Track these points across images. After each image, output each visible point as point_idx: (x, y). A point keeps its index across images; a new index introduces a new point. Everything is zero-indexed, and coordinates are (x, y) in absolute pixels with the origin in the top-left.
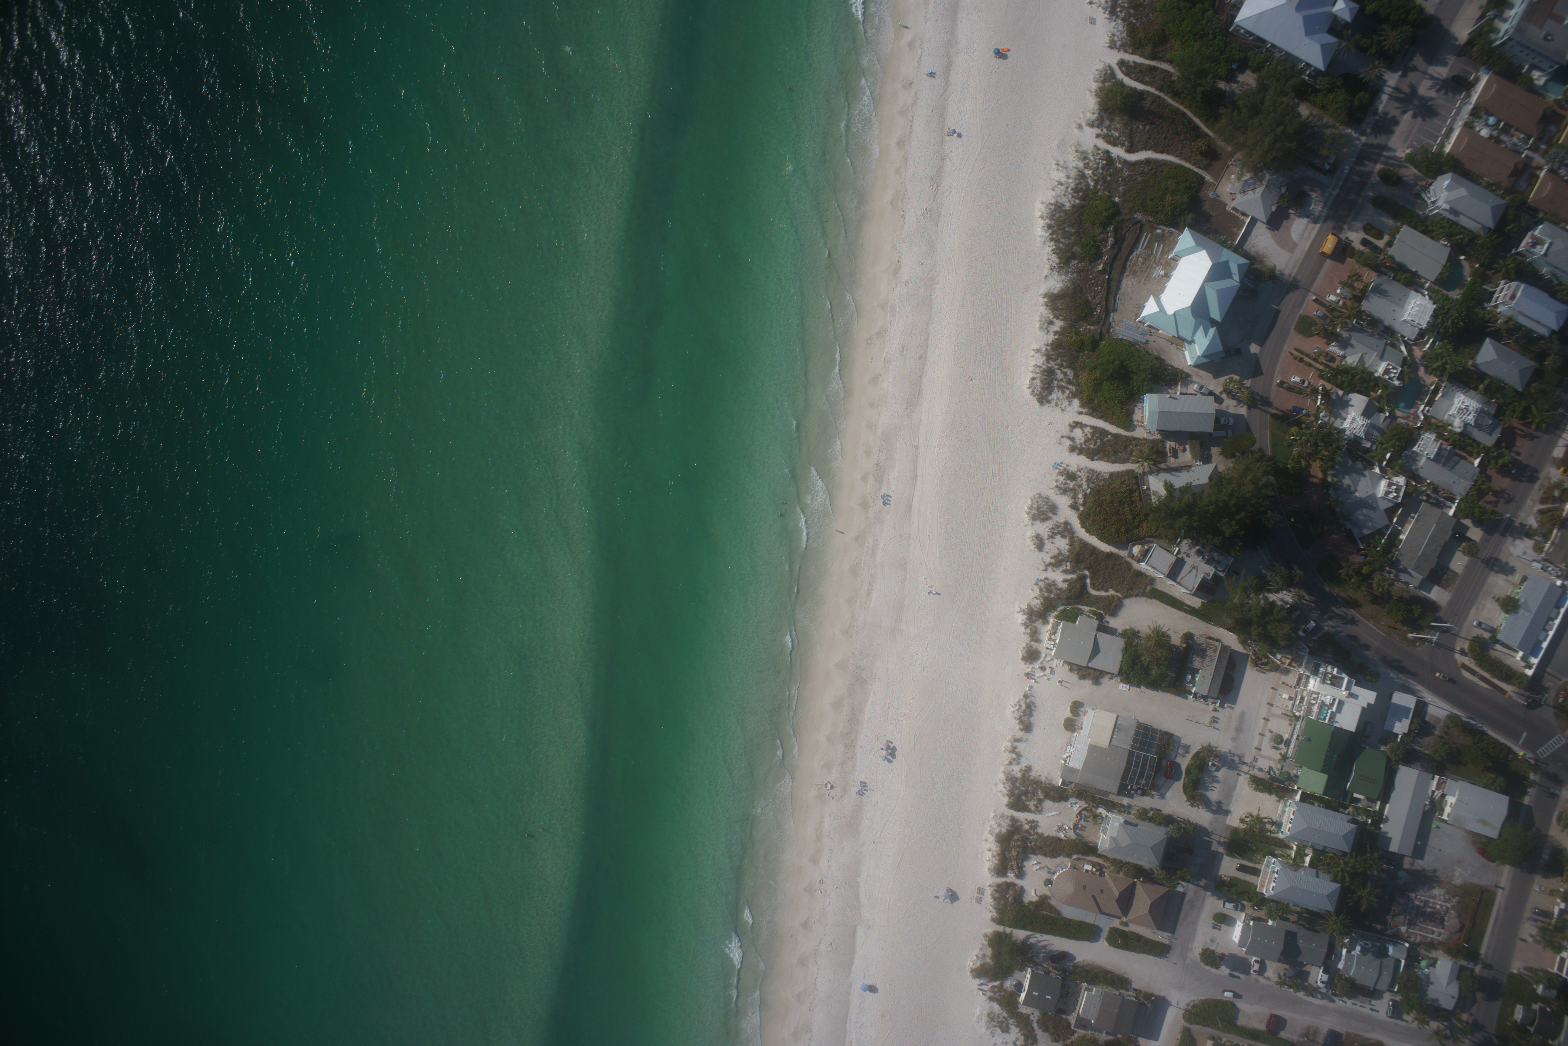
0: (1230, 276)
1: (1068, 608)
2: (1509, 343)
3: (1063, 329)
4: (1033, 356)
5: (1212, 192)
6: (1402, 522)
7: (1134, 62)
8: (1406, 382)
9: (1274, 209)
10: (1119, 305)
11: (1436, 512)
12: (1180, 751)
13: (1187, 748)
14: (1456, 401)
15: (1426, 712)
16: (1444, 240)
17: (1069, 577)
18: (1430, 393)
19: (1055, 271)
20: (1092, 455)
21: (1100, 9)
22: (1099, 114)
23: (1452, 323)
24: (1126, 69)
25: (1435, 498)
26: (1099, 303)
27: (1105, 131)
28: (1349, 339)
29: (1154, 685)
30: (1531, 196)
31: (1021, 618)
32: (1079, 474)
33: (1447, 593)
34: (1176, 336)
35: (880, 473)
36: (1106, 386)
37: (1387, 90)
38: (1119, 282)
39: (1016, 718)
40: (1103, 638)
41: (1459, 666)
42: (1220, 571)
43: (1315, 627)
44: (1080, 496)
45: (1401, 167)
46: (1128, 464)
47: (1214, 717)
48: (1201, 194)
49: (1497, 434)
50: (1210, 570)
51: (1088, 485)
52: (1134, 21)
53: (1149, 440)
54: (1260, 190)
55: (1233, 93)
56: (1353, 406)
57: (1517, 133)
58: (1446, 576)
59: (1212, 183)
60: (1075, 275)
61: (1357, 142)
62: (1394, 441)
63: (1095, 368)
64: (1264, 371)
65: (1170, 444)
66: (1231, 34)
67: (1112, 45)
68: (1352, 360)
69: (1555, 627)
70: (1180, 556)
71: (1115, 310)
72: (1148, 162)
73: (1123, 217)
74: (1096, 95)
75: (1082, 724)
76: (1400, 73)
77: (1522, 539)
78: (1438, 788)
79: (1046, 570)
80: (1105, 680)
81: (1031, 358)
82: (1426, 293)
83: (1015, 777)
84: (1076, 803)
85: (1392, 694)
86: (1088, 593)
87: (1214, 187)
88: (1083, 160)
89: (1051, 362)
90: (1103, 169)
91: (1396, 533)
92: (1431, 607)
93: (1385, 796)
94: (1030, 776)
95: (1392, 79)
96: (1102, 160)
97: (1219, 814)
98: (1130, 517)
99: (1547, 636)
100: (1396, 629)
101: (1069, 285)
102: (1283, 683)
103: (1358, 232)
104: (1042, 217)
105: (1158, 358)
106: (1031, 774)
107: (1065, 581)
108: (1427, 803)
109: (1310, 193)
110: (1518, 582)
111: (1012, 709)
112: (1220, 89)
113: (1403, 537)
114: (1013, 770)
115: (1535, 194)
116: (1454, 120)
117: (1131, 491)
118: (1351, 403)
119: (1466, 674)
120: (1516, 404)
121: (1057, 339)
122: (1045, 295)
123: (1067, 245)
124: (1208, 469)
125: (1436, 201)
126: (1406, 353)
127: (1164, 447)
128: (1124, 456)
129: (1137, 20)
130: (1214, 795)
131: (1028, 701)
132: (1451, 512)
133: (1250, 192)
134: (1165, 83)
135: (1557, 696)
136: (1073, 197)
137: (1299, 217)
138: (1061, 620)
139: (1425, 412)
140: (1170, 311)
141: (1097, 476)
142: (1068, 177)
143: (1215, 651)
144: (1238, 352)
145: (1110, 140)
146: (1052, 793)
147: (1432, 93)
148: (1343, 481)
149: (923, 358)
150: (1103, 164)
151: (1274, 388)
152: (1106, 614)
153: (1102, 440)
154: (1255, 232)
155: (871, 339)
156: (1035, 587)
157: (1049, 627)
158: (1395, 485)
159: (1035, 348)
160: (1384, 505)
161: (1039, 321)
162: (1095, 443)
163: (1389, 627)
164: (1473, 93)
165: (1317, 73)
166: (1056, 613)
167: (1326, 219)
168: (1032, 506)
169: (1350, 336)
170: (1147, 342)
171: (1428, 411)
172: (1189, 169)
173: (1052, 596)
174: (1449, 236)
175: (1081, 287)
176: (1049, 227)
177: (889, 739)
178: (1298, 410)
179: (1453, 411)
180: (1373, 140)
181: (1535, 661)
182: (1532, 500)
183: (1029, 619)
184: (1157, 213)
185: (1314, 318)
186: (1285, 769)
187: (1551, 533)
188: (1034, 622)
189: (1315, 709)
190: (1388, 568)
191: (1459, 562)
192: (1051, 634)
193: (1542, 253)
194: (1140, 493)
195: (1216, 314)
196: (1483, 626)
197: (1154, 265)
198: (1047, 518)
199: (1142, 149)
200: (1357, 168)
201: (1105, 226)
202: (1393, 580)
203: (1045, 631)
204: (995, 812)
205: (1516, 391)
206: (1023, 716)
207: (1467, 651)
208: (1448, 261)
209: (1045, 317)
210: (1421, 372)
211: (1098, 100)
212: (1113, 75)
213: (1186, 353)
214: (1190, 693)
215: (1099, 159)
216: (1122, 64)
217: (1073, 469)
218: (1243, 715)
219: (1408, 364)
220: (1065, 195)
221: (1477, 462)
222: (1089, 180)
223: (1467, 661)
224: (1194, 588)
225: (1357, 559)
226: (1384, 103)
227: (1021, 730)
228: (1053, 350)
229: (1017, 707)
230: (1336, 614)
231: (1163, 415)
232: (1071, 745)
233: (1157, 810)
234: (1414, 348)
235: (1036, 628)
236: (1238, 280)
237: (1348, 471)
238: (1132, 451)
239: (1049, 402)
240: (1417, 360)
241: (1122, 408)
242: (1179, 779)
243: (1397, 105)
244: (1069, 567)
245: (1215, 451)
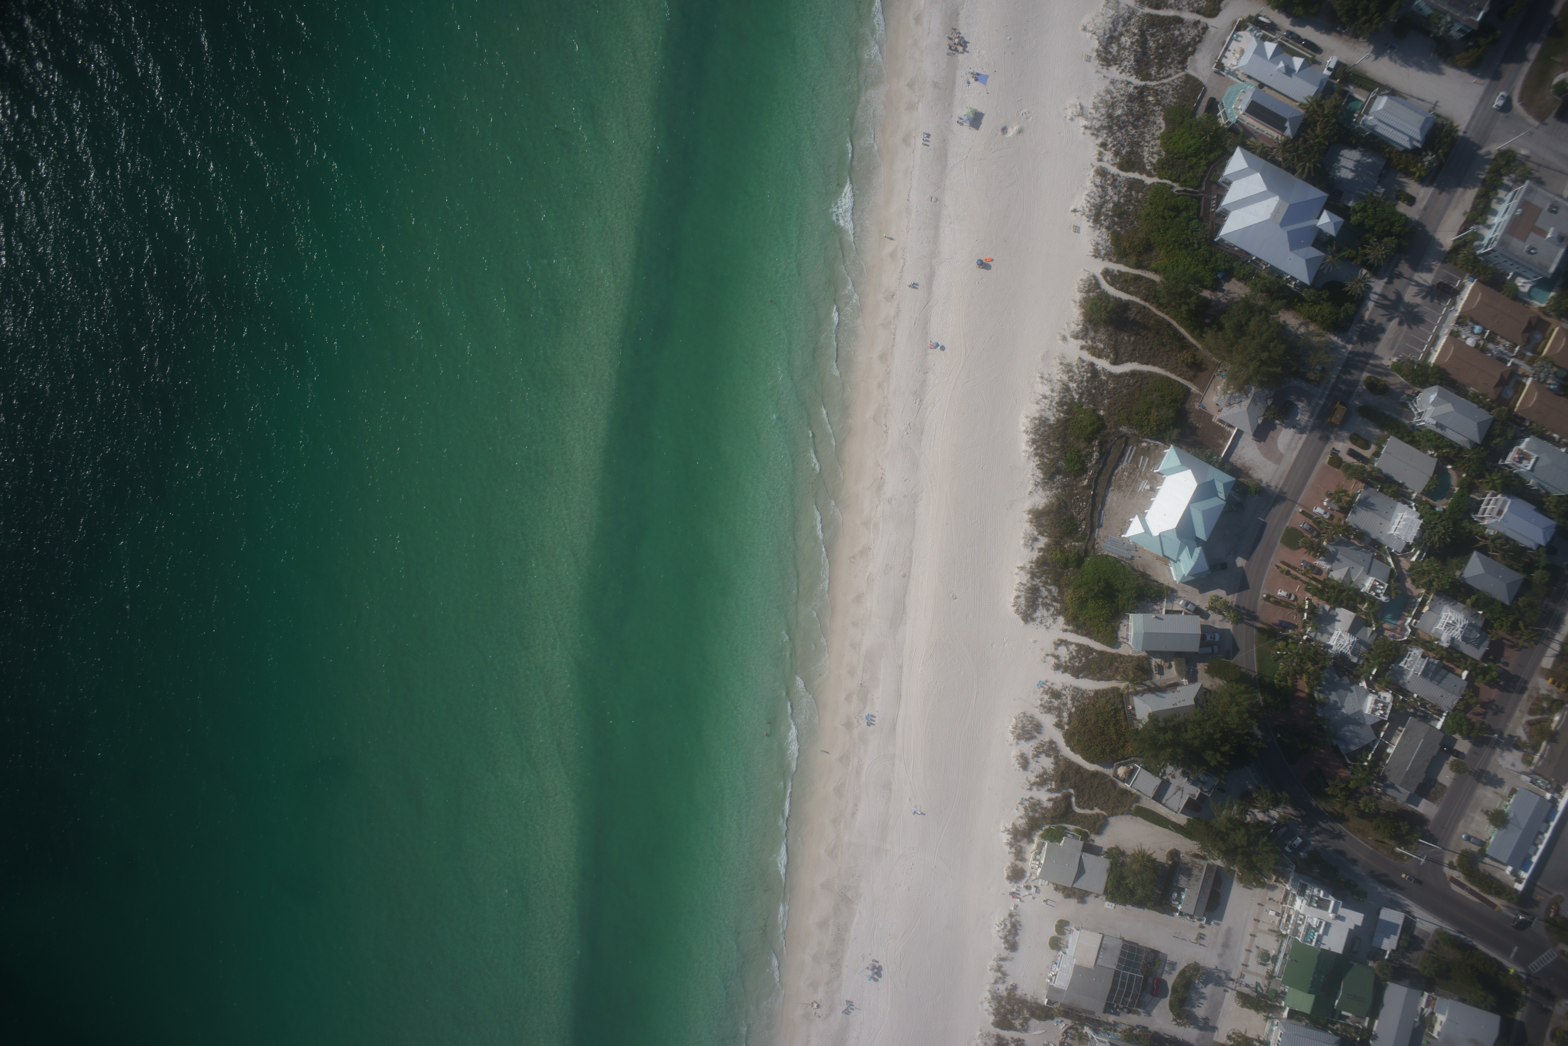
0: (1215, 494)
1: (1053, 827)
2: (1496, 556)
3: (1048, 546)
4: (1017, 574)
5: (1198, 404)
6: (1389, 736)
7: (1118, 271)
8: (1393, 598)
9: (1260, 421)
10: (1105, 521)
11: (1423, 727)
12: (1166, 968)
13: (1173, 965)
14: (1444, 615)
15: (1414, 927)
16: (1431, 450)
17: (1054, 795)
18: (1417, 605)
19: (1039, 487)
20: (1077, 673)
21: (1084, 217)
22: (1083, 325)
23: (1439, 538)
24: (1111, 279)
25: (1422, 711)
26: (1084, 519)
27: (1090, 342)
28: (1335, 553)
29: (1140, 904)
30: (1518, 405)
31: (1006, 838)
32: (1064, 692)
33: (1435, 806)
34: (1161, 555)
35: (864, 694)
36: (1091, 604)
37: (1373, 297)
38: (1105, 496)
39: (1001, 937)
40: (1089, 859)
41: (1448, 879)
42: (1206, 792)
43: (1302, 843)
44: (1065, 714)
45: (1387, 375)
46: (1113, 681)
47: (1201, 934)
48: (1187, 406)
49: (1484, 648)
50: (1195, 791)
51: (1073, 703)
52: (1119, 229)
53: (1134, 657)
54: (1246, 403)
55: (1218, 301)
56: (1339, 621)
57: (1503, 341)
58: (1434, 789)
59: (1198, 394)
60: (1060, 490)
61: (1344, 350)
62: (1381, 659)
63: (1080, 586)
64: (1251, 586)
65: (1155, 661)
66: (1216, 243)
67: (1097, 254)
68: (1338, 575)
69: (1545, 841)
70: (1165, 778)
71: (1100, 526)
72: (1133, 374)
73: (1108, 431)
74: (1080, 306)
75: (1067, 942)
76: (1385, 280)
77: (1511, 751)
78: (1427, 1005)
79: (1030, 789)
80: (1090, 899)
81: (1015, 576)
82: (1413, 504)
83: (1000, 996)
84: (1062, 1021)
85: (1380, 909)
86: (1073, 811)
87: (1200, 398)
88: (1068, 373)
89: (1035, 579)
90: (1087, 381)
91: (1383, 747)
92: (1419, 820)
93: (1374, 1011)
94: (1015, 995)
95: (1378, 286)
96: (1087, 372)
97: (1206, 1031)
98: (1114, 737)
99: (1537, 849)
100: (1383, 842)
101: (1053, 501)
102: (1270, 899)
103: (1345, 442)
104: (1026, 432)
105: (1144, 575)
106: (1016, 993)
107: (1050, 800)
108: (1417, 1020)
109: (1297, 403)
110: (1507, 794)
111: (998, 929)
112: (1205, 298)
113: (1390, 751)
114: (998, 989)
115: (1521, 404)
116: (1440, 327)
117: (1116, 710)
118: (1337, 618)
119: (1455, 887)
120: (1504, 619)
121: (1042, 556)
122: (1030, 512)
123: (1052, 460)
124: (1195, 688)
125: (1423, 412)
126: (1393, 566)
127: (1150, 664)
128: (1109, 673)
129: (1121, 228)
130: (1200, 1011)
131: (1013, 920)
132: (1439, 725)
133: (1236, 405)
134: (1150, 292)
135: (1548, 911)
136: (1057, 410)
137: (1286, 427)
138: (1045, 840)
139: (1412, 625)
140: (1155, 532)
141: (1082, 694)
142: (1053, 391)
143: (1201, 871)
144: (1224, 566)
145: (1095, 352)
146: (1038, 1012)
147: (1418, 300)
148: (1330, 697)
149: (906, 576)
150: (1087, 377)
151: (1261, 602)
152: (1091, 832)
153: (1087, 658)
154: (1241, 443)
155: (854, 557)
156: (1020, 807)
157: (1034, 846)
158: (1382, 702)
159: (1019, 566)
160: (1370, 722)
161: (1023, 538)
162: (1080, 661)
163: (1376, 841)
164: (1458, 300)
165: (1302, 285)
166: (1041, 832)
167: (1313, 429)
168: (1016, 726)
169: (1337, 550)
170: (1132, 558)
171: (1416, 623)
172: (1175, 381)
173: (1037, 815)
174: (1436, 448)
175: (1066, 503)
176: (1034, 441)
177: (875, 958)
178: (1285, 626)
179: (1440, 626)
180: (1360, 348)
181: (1525, 875)
182: (1520, 711)
183: (1014, 838)
184: (1142, 426)
185: (1300, 529)
186: (1273, 986)
187: (1540, 745)
188: (1019, 841)
189: (1302, 929)
190: (1375, 782)
191: (1446, 776)
192: (1036, 854)
193: (1529, 468)
194: (1125, 712)
195: (1201, 533)
196: (1472, 840)
197: (1140, 479)
198: (1032, 738)
199: (1127, 361)
200: (1344, 377)
201: (1089, 440)
202: (1381, 794)
203: (1031, 849)
204: (981, 1030)
205: (1503, 605)
206: (1009, 935)
207: (1455, 864)
208: (1435, 473)
209: (1029, 534)
210: (1409, 584)
211: (1083, 310)
212: (1097, 285)
213: (1171, 568)
214: (1177, 910)
215: (1084, 372)
216: (1106, 273)
217: (1058, 687)
218: (1229, 931)
219: (1395, 578)
220: (1049, 409)
221: (1465, 674)
222: (1074, 393)
223: (1456, 874)
224: (1179, 809)
225: (1344, 773)
226: (1370, 311)
227: (1007, 949)
228: (1038, 567)
229: (1002, 927)
230: (1323, 828)
231: (1148, 636)
232: (1056, 963)
233: (1143, 1027)
234: (1401, 559)
235: (1021, 847)
236: (1224, 498)
237: (1334, 686)
238: (1117, 668)
239: (1033, 620)
240: (1405, 572)
241: (1107, 626)
242: (1165, 996)
243: (1383, 312)
244: (1053, 786)
245: (1201, 667)
